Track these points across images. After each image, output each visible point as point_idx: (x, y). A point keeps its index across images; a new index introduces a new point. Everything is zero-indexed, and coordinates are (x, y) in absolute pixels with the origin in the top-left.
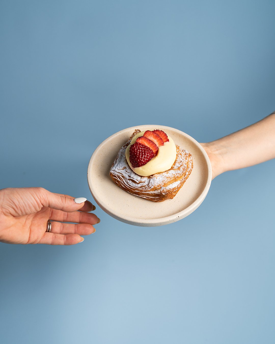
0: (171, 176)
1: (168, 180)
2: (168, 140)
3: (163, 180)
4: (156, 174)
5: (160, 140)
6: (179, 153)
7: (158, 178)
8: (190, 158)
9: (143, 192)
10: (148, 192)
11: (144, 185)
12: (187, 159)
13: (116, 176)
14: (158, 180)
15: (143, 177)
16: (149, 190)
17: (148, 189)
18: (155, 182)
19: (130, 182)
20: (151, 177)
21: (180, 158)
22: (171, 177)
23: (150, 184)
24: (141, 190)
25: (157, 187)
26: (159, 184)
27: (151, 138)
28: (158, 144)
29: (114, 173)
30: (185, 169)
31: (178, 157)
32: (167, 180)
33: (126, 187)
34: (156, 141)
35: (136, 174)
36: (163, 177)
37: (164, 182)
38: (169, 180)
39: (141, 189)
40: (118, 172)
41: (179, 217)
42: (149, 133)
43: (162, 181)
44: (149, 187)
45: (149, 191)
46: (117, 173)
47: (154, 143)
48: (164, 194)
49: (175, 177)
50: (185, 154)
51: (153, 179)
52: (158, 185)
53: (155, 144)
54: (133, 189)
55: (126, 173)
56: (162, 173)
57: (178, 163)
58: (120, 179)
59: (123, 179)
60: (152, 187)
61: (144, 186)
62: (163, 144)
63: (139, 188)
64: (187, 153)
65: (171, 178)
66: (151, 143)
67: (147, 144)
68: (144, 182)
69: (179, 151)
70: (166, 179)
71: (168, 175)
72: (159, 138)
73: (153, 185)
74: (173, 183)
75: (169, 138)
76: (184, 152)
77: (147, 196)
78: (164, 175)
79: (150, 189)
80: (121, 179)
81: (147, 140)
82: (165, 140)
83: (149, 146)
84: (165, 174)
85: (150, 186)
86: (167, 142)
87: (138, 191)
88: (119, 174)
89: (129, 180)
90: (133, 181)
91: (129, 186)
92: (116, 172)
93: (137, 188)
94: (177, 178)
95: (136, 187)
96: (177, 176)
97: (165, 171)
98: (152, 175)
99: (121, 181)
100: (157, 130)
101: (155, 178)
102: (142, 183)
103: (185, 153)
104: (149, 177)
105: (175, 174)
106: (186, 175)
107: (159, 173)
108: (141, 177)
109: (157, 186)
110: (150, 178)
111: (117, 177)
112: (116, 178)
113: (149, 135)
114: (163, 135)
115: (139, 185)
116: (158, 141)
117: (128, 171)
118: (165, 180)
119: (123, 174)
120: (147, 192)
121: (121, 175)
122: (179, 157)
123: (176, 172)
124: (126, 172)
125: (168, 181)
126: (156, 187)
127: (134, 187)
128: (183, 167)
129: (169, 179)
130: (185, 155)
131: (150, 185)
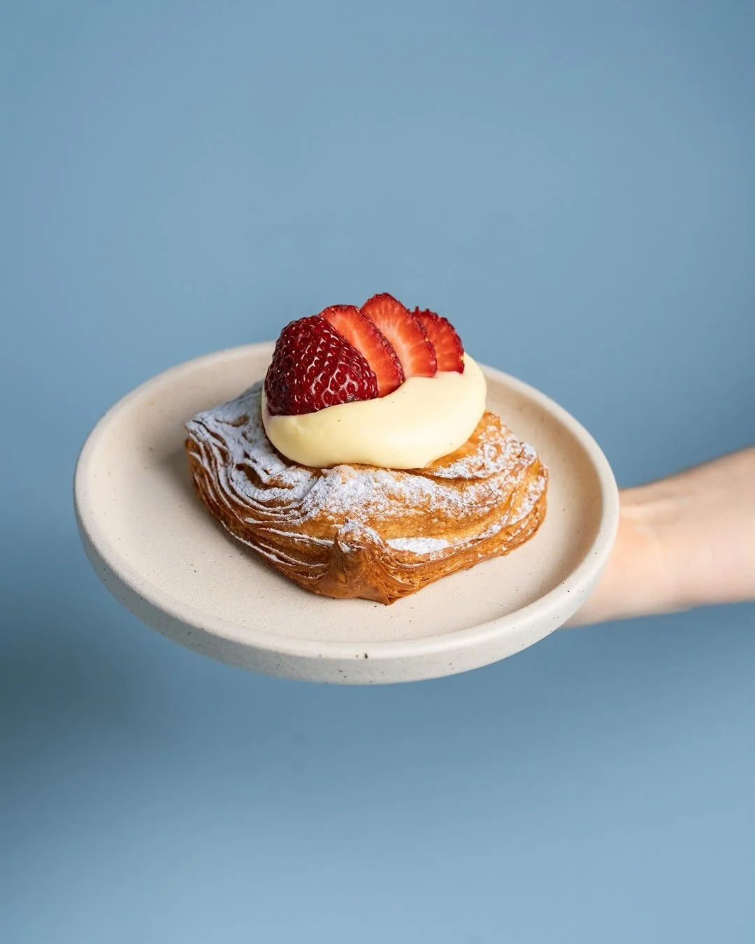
0: (408, 495)
1: (390, 508)
2: (460, 368)
3: (370, 498)
4: (349, 464)
5: (425, 352)
6: (492, 438)
7: (351, 482)
8: (535, 483)
9: (272, 530)
10: (291, 534)
11: (284, 498)
12: (519, 477)
13: (201, 446)
14: (346, 490)
15: (293, 468)
16: (296, 522)
17: (293, 517)
18: (333, 495)
19: (238, 476)
20: (324, 471)
21: (486, 455)
22: (408, 502)
23: (309, 495)
24: (269, 518)
25: (332, 522)
26: (346, 509)
27: (392, 331)
28: (413, 364)
29: (195, 434)
30: (488, 502)
31: (481, 452)
32: (388, 505)
33: (219, 500)
34: (405, 350)
35: (274, 451)
36: (375, 485)
37: (371, 510)
38: (395, 510)
39: (267, 511)
40: (213, 429)
41: (366, 656)
42: (390, 306)
43: (365, 502)
44: (300, 507)
45: (294, 529)
46: (208, 435)
47: (393, 352)
48: (345, 548)
49: (425, 507)
50: (519, 457)
51: (328, 479)
52: (341, 511)
53: (396, 357)
54: (242, 508)
55: (239, 442)
56: (377, 467)
57: (468, 466)
58: (210, 465)
59: (220, 460)
60: (313, 514)
61: (282, 504)
62: (431, 372)
63: (262, 507)
64: (528, 452)
65: (407, 507)
66: (379, 346)
67: (359, 342)
68: (290, 487)
69: (497, 435)
70: (385, 501)
71: (400, 485)
72: (422, 341)
73: (318, 505)
74: (412, 539)
75: (466, 358)
76: (518, 445)
77: (282, 554)
78: (379, 479)
79: (301, 521)
80: (213, 462)
81: (368, 328)
82: (448, 364)
83: (365, 354)
84: (388, 479)
85: (305, 506)
86: (455, 374)
87: (255, 522)
88: (213, 440)
89: (240, 467)
90: (253, 476)
91: (228, 492)
92: (204, 431)
93: (255, 504)
94: (435, 520)
95: (251, 501)
96: (437, 505)
97: (393, 470)
98: (330, 467)
99: (209, 470)
100: (427, 314)
101: (339, 479)
102: (283, 488)
103: (518, 451)
104: (317, 472)
105: (433, 498)
106: (488, 531)
107: (362, 466)
108: (288, 463)
109: (337, 515)
110: (321, 474)
111: (203, 452)
112: (197, 456)
113: (386, 314)
114: (445, 341)
115: (266, 495)
116: (414, 352)
117: (248, 435)
118: (376, 503)
119: (228, 444)
120: (287, 534)
121: (220, 444)
122: (486, 452)
123: (441, 489)
124: (242, 439)
125: (392, 512)
126: (331, 518)
127: (246, 498)
128: (484, 490)
129: (399, 504)
130: (514, 457)
131: (310, 501)
